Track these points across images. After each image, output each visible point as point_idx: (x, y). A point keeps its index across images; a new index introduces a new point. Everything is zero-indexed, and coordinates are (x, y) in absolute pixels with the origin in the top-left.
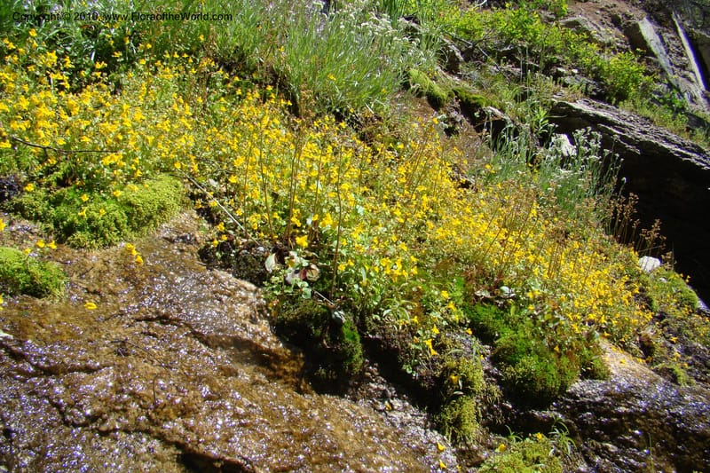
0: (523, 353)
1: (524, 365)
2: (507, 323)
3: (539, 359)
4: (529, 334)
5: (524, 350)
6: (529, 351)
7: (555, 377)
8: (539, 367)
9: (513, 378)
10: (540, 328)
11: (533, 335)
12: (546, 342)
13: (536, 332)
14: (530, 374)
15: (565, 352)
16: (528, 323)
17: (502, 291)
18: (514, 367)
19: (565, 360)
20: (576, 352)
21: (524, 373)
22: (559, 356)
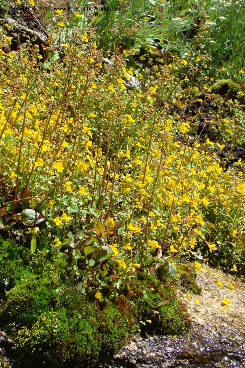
0: (43, 307)
1: (43, 324)
2: (26, 263)
3: (67, 314)
4: (55, 277)
5: (44, 302)
6: (52, 303)
7: (91, 338)
8: (66, 325)
9: (28, 344)
10: (75, 268)
11: (63, 278)
12: (81, 288)
13: (68, 273)
14: (52, 337)
15: (113, 300)
16: (59, 261)
17: (25, 217)
18: (29, 328)
19: (111, 312)
20: (132, 298)
21: (43, 337)
22: (102, 306)
